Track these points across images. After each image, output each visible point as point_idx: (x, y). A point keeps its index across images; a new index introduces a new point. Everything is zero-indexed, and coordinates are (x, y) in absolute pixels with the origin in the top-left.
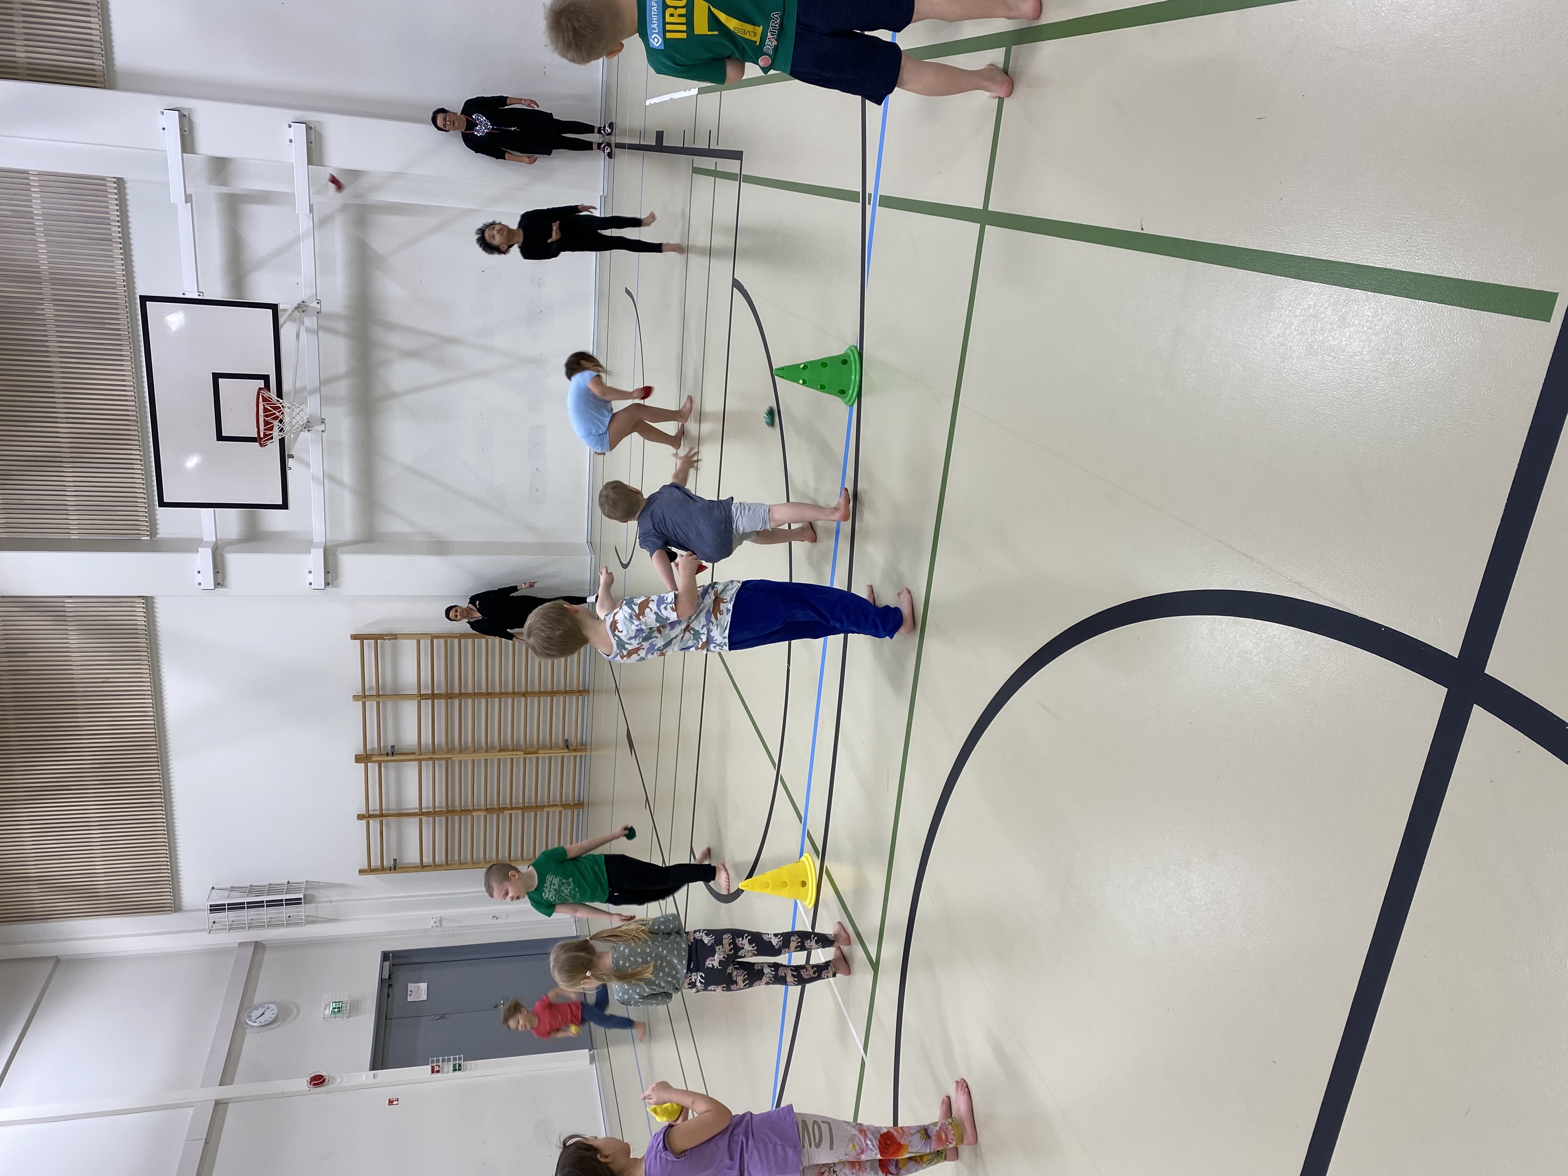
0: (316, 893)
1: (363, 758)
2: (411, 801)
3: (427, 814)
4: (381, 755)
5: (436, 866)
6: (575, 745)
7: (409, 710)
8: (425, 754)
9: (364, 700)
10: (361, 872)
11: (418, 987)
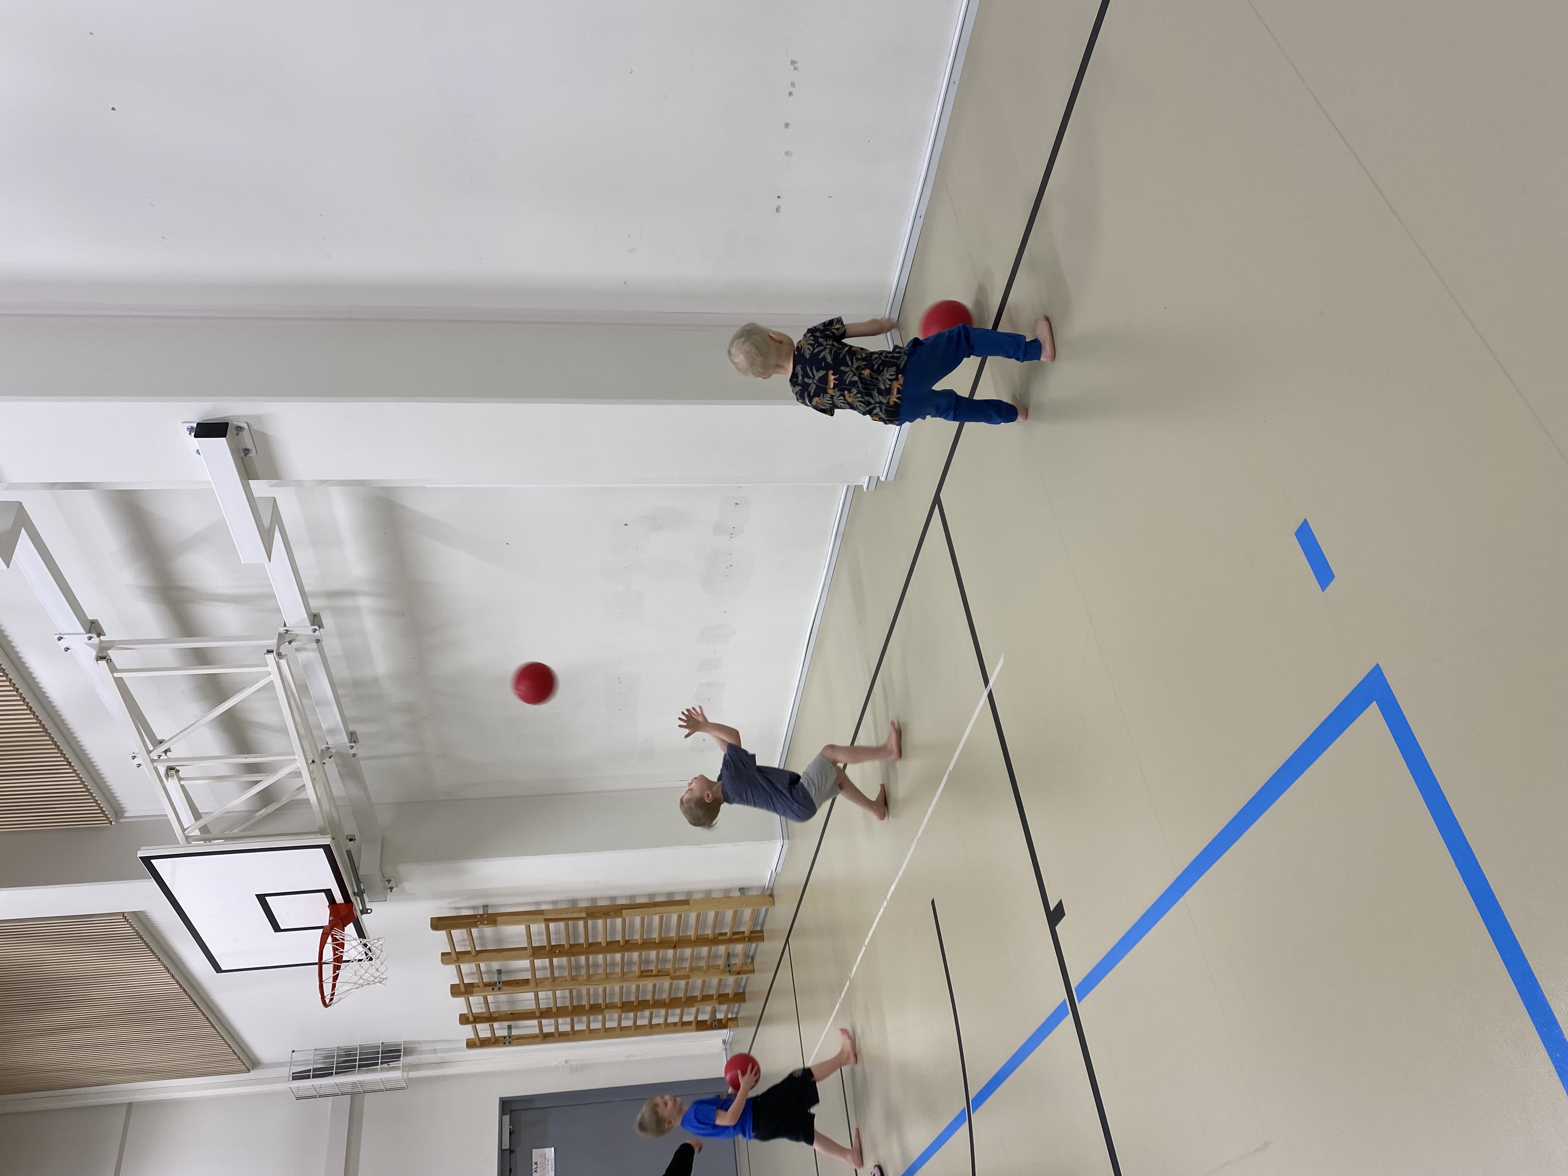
0: (417, 1046)
1: (461, 989)
3: (546, 1013)
4: (485, 986)
5: (559, 1034)
9: (457, 961)
10: (467, 1045)
11: (544, 1156)
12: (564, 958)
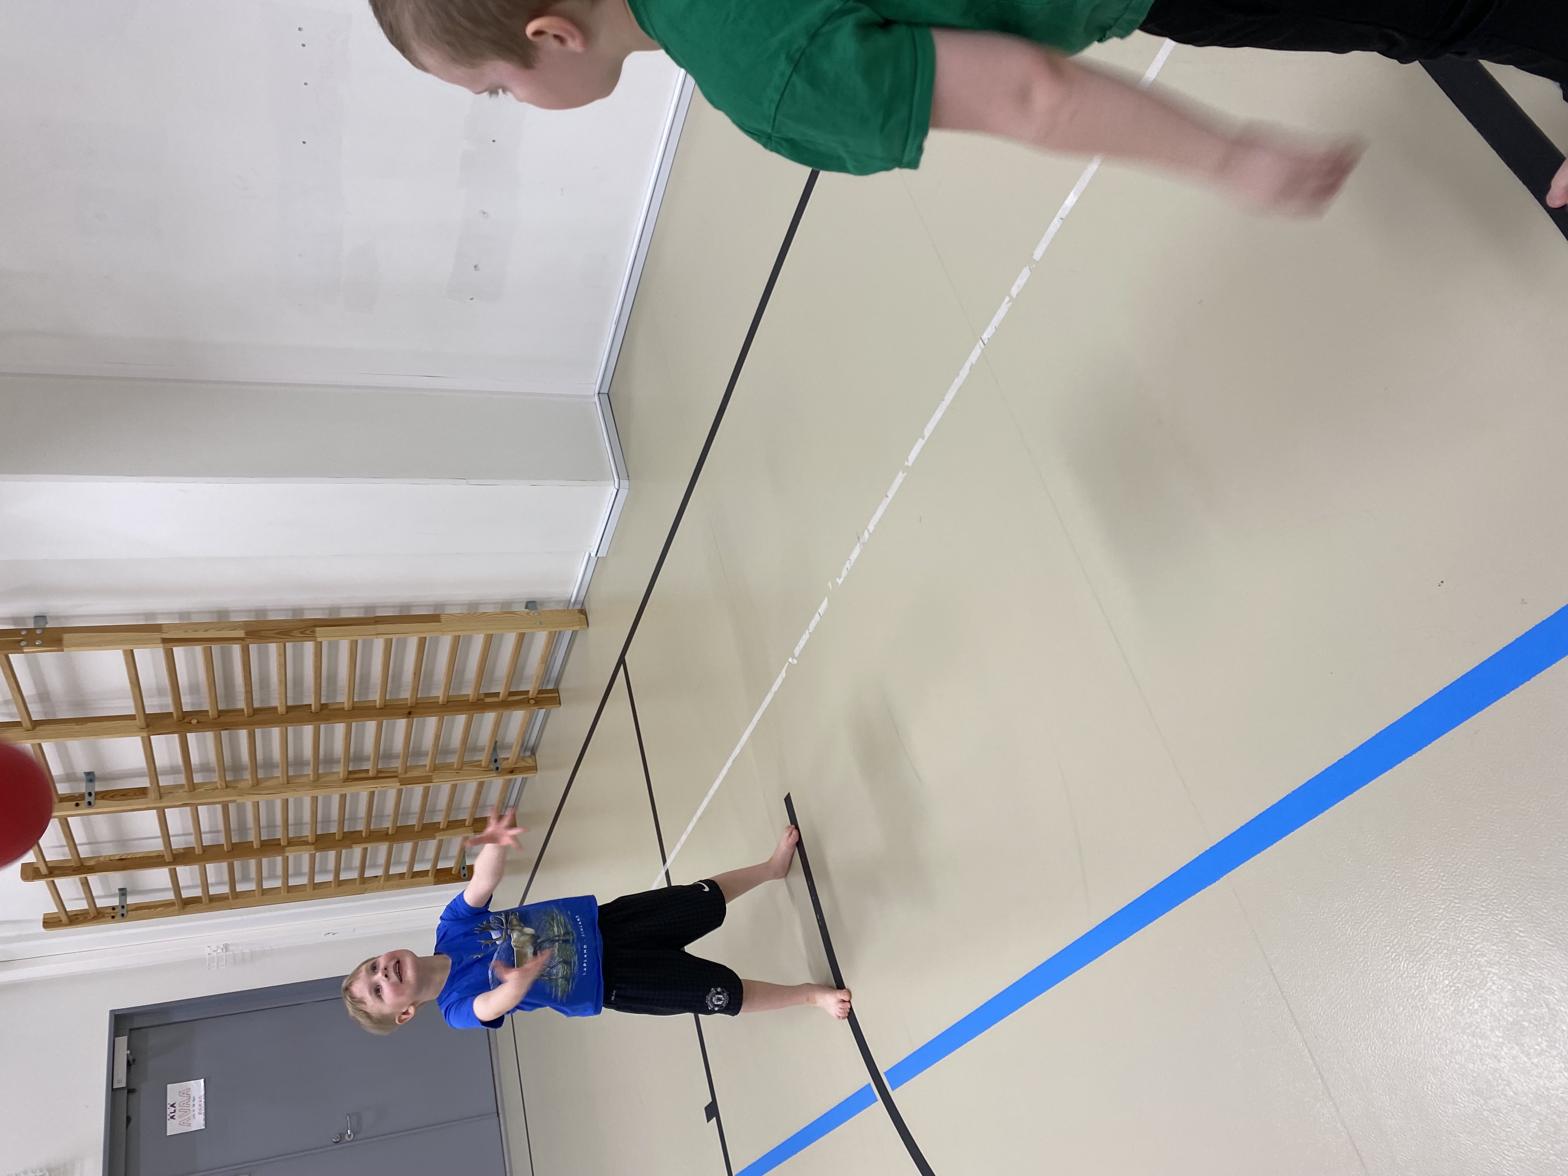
2: (145, 841)
5: (210, 899)
10: (50, 922)
11: (187, 1094)
12: (209, 736)
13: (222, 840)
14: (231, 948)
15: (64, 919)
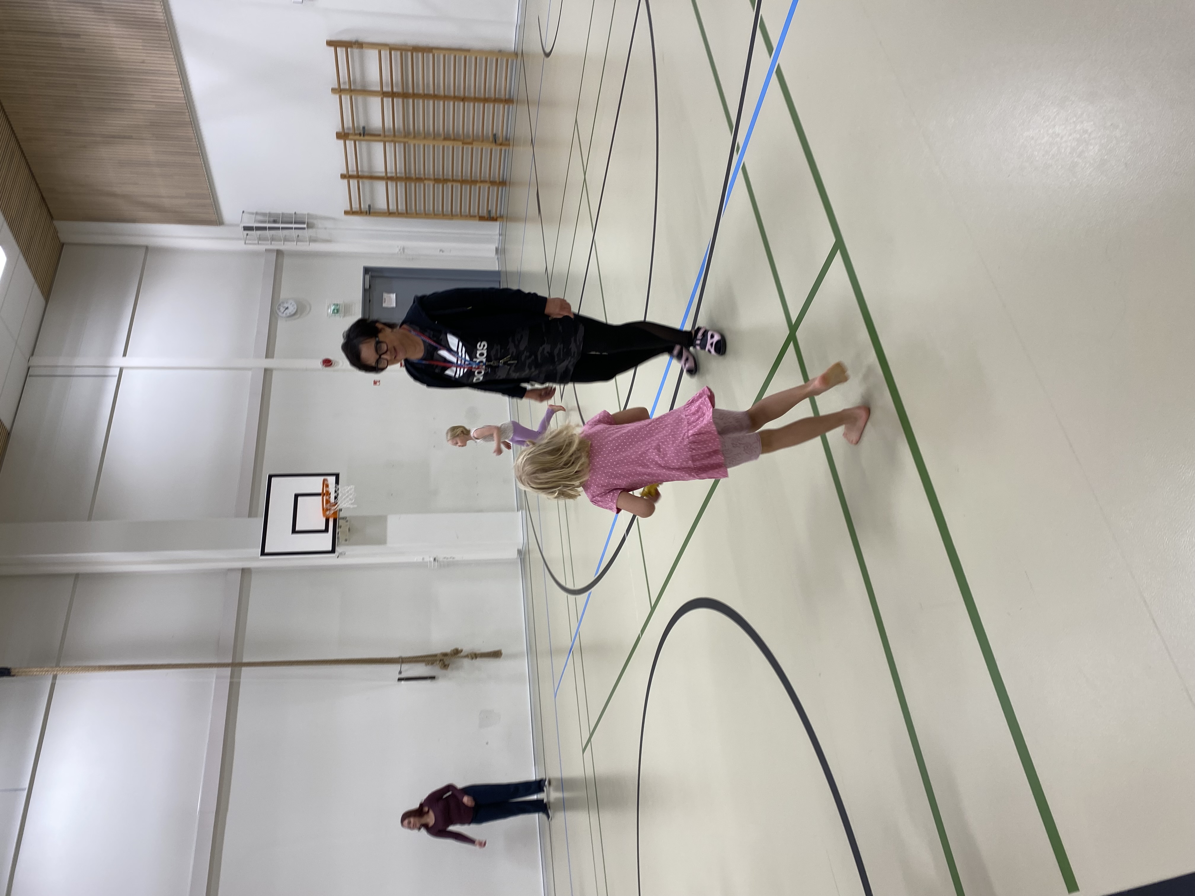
1: (342, 136)
2: (379, 168)
3: (391, 179)
4: (355, 134)
5: (399, 214)
6: (501, 139)
7: (375, 102)
8: (388, 136)
9: (340, 94)
10: (346, 213)
11: (390, 297)
12: (400, 100)
13: (403, 175)
14: (405, 251)
15: (351, 212)
